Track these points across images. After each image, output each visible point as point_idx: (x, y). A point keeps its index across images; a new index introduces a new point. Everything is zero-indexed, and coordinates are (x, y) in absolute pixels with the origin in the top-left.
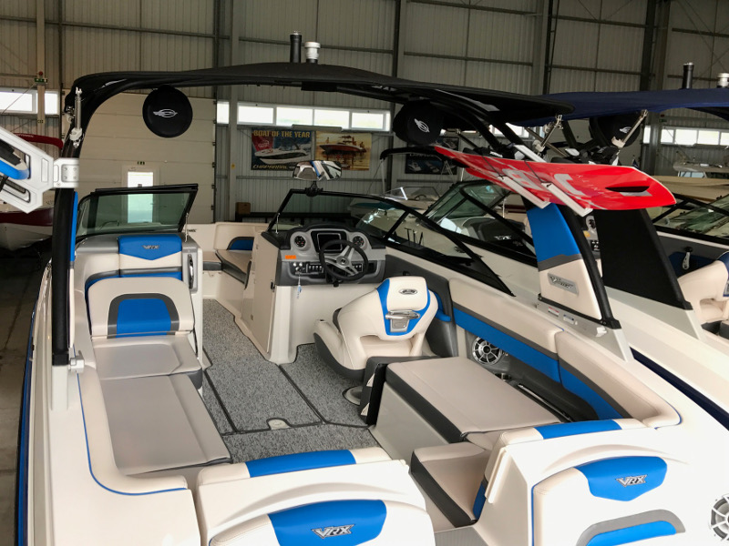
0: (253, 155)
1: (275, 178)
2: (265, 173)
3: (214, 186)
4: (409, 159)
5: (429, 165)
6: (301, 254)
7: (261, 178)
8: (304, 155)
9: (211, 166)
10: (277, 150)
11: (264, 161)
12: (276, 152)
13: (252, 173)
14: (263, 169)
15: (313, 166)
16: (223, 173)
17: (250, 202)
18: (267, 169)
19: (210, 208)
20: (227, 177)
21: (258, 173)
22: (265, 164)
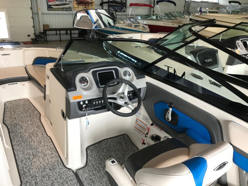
0: (48, 4)
1: (58, 14)
2: (54, 12)
3: (33, 18)
4: (109, 6)
5: (116, 8)
6: (85, 93)
7: (52, 14)
8: (69, 4)
9: (30, 9)
10: (58, 2)
11: (52, 6)
12: (57, 3)
13: (48, 12)
14: (52, 10)
15: (88, 14)
16: (36, 12)
17: (49, 24)
18: (54, 10)
19: (32, 27)
20: (38, 14)
21: (51, 12)
22: (53, 8)
